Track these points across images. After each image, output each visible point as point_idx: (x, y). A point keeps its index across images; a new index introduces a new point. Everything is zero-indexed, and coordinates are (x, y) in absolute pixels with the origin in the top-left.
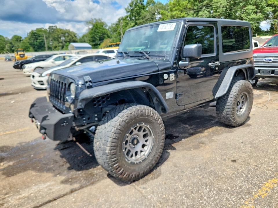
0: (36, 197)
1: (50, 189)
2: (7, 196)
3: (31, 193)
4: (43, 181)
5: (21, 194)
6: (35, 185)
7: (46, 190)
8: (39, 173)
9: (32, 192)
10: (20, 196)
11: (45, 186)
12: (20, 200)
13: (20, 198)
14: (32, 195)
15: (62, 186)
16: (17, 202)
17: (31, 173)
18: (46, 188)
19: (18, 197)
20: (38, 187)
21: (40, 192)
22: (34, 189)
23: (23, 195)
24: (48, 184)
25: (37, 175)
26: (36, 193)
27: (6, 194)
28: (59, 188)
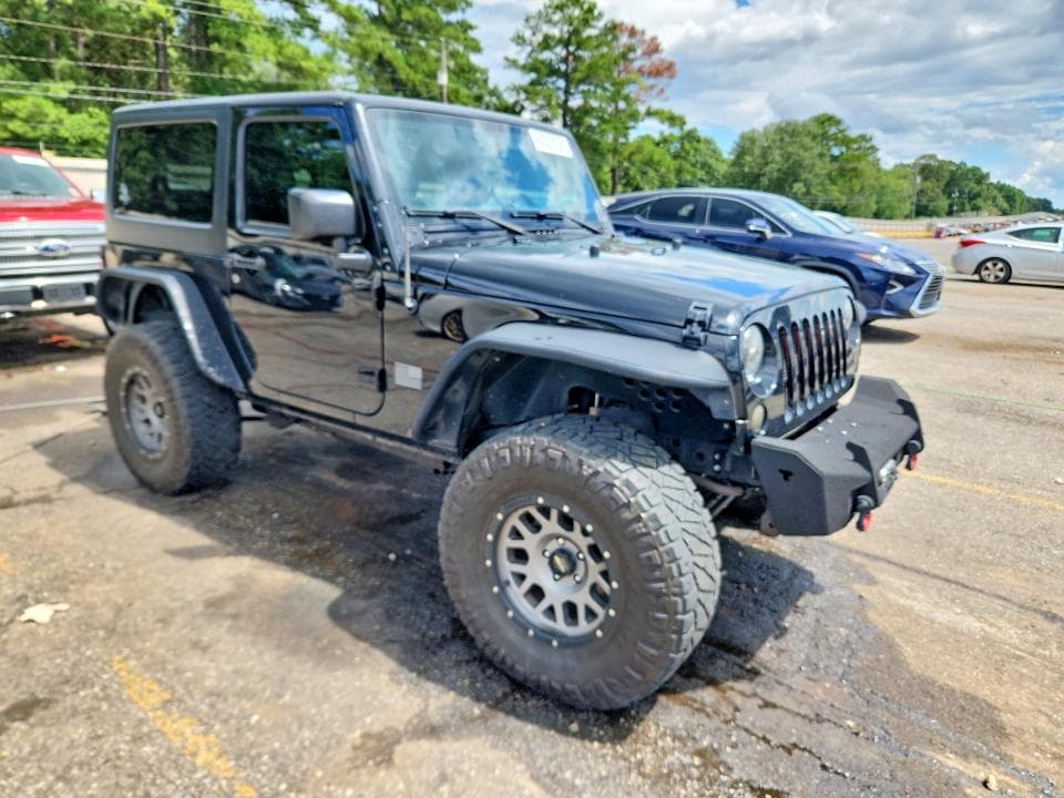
0: (953, 600)
1: (911, 589)
2: (1018, 653)
3: (957, 614)
4: (908, 615)
5: (983, 630)
6: (933, 622)
7: (921, 596)
8: (897, 640)
9: (952, 615)
10: (987, 628)
11: (915, 603)
12: (992, 620)
13: (991, 625)
14: (958, 611)
15: (881, 577)
16: (1001, 623)
17: (917, 657)
18: (915, 599)
19: (993, 630)
20: (931, 612)
21: (937, 603)
22: (943, 616)
23: (977, 624)
24: (902, 601)
25: (908, 642)
26: (946, 608)
27: (1020, 658)
28: (891, 579)
